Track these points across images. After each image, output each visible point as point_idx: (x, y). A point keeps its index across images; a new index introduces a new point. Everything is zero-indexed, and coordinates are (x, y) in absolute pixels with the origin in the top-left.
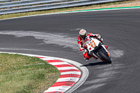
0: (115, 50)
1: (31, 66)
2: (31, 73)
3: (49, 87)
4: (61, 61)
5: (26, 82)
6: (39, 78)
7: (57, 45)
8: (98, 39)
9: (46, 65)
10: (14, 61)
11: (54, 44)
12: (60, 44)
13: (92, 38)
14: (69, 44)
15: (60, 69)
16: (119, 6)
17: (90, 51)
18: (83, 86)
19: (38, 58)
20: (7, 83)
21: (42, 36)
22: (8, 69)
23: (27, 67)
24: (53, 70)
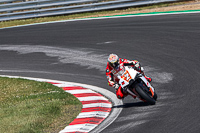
0: (160, 72)
1: (40, 96)
2: (40, 104)
3: (66, 125)
4: (83, 88)
5: (33, 119)
6: (51, 112)
7: (78, 65)
9: (62, 94)
10: (15, 88)
11: (73, 64)
12: (82, 64)
16: (166, 9)
18: (115, 124)
19: (51, 84)
20: (5, 119)
21: (56, 52)
22: (8, 100)
23: (35, 97)
24: (72, 101)
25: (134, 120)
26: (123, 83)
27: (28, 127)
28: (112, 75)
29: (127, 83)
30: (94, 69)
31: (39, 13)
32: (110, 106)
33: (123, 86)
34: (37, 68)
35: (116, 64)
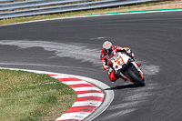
1: (39, 86)
2: (38, 95)
4: (77, 80)
5: (32, 107)
6: (49, 101)
7: (73, 59)
9: (59, 85)
10: (16, 79)
11: (69, 57)
12: (77, 58)
13: (120, 53)
14: (88, 57)
15: (76, 89)
18: (107, 112)
19: (48, 76)
20: (7, 108)
22: (9, 90)
23: (34, 88)
24: (68, 90)
26: (117, 67)
27: (28, 115)
28: (106, 61)
29: (120, 67)
30: (88, 62)
31: (38, 11)
32: (102, 95)
33: (116, 70)
34: (35, 61)
35: (110, 50)
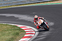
0: (50, 22)
1: (13, 30)
2: (13, 32)
3: (21, 38)
4: (26, 27)
5: (10, 37)
8: (43, 20)
9: (20, 29)
10: (5, 27)
16: (52, 3)
17: (39, 25)
18: (36, 38)
19: (16, 26)
20: (2, 37)
21: (18, 16)
22: (3, 31)
23: (11, 30)
24: (23, 31)
25: (42, 37)
26: (39, 24)
27: (9, 39)
28: (36, 22)
29: (40, 24)
30: (30, 21)
31: (13, 4)
32: (34, 32)
